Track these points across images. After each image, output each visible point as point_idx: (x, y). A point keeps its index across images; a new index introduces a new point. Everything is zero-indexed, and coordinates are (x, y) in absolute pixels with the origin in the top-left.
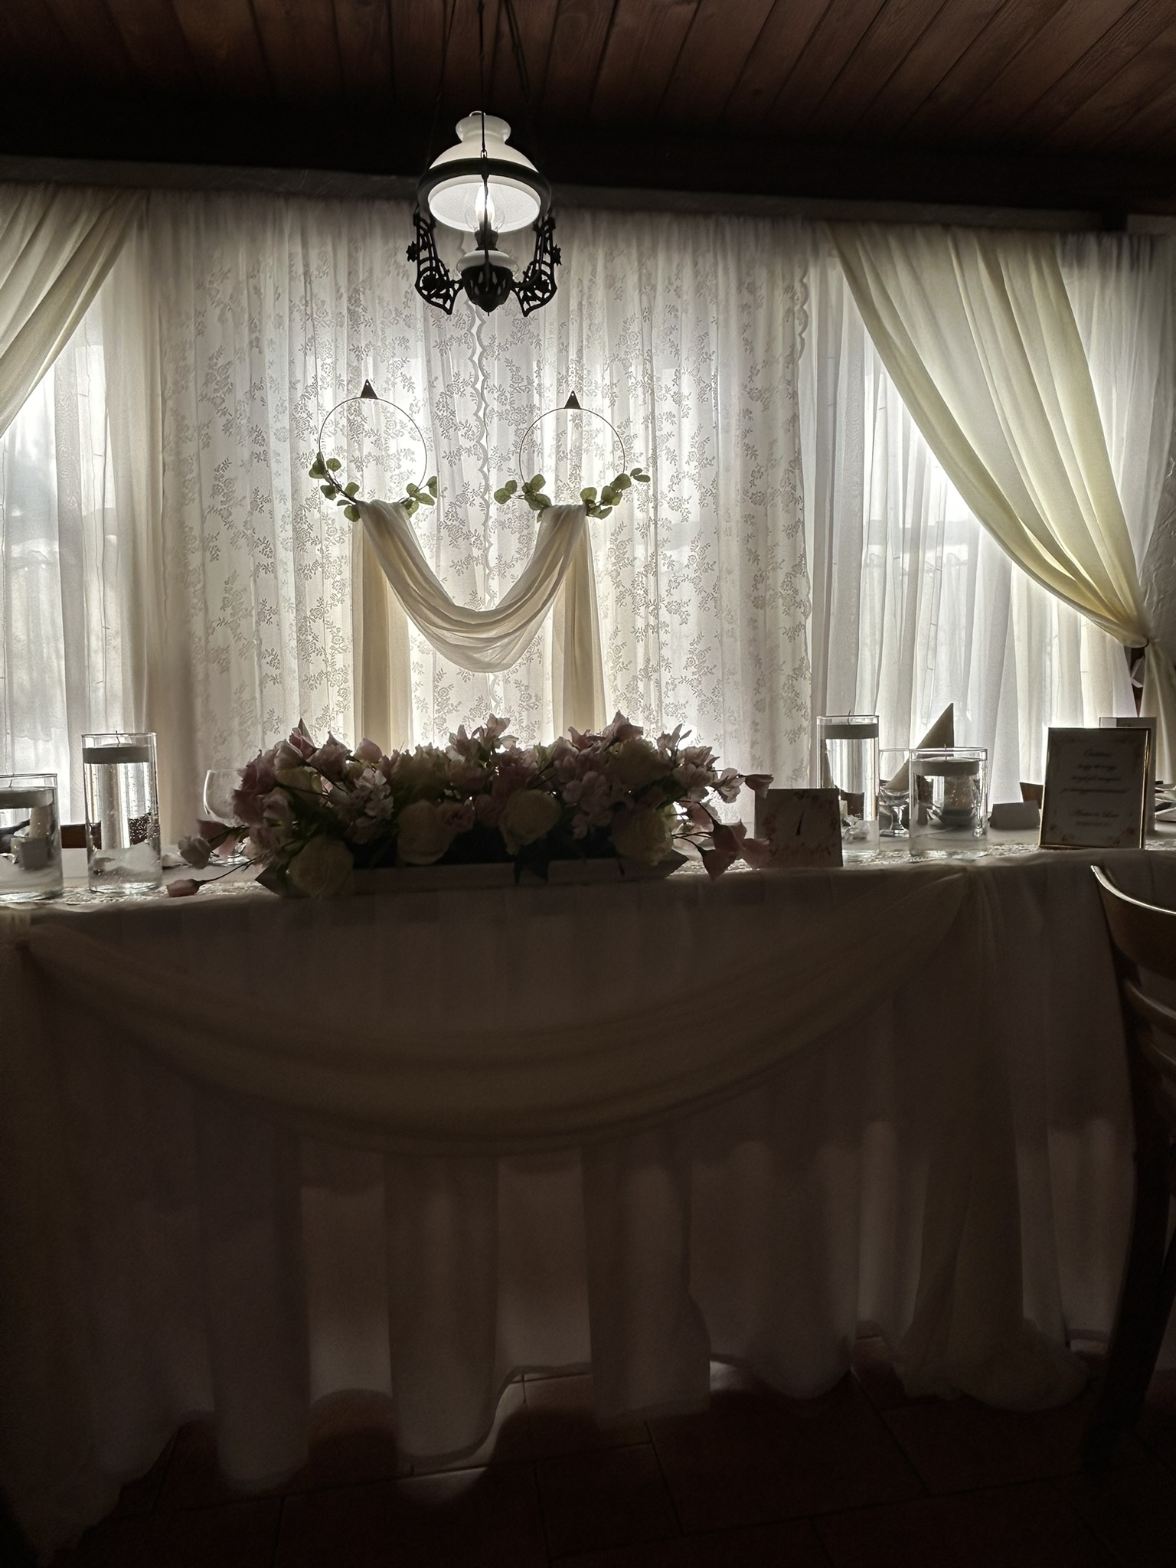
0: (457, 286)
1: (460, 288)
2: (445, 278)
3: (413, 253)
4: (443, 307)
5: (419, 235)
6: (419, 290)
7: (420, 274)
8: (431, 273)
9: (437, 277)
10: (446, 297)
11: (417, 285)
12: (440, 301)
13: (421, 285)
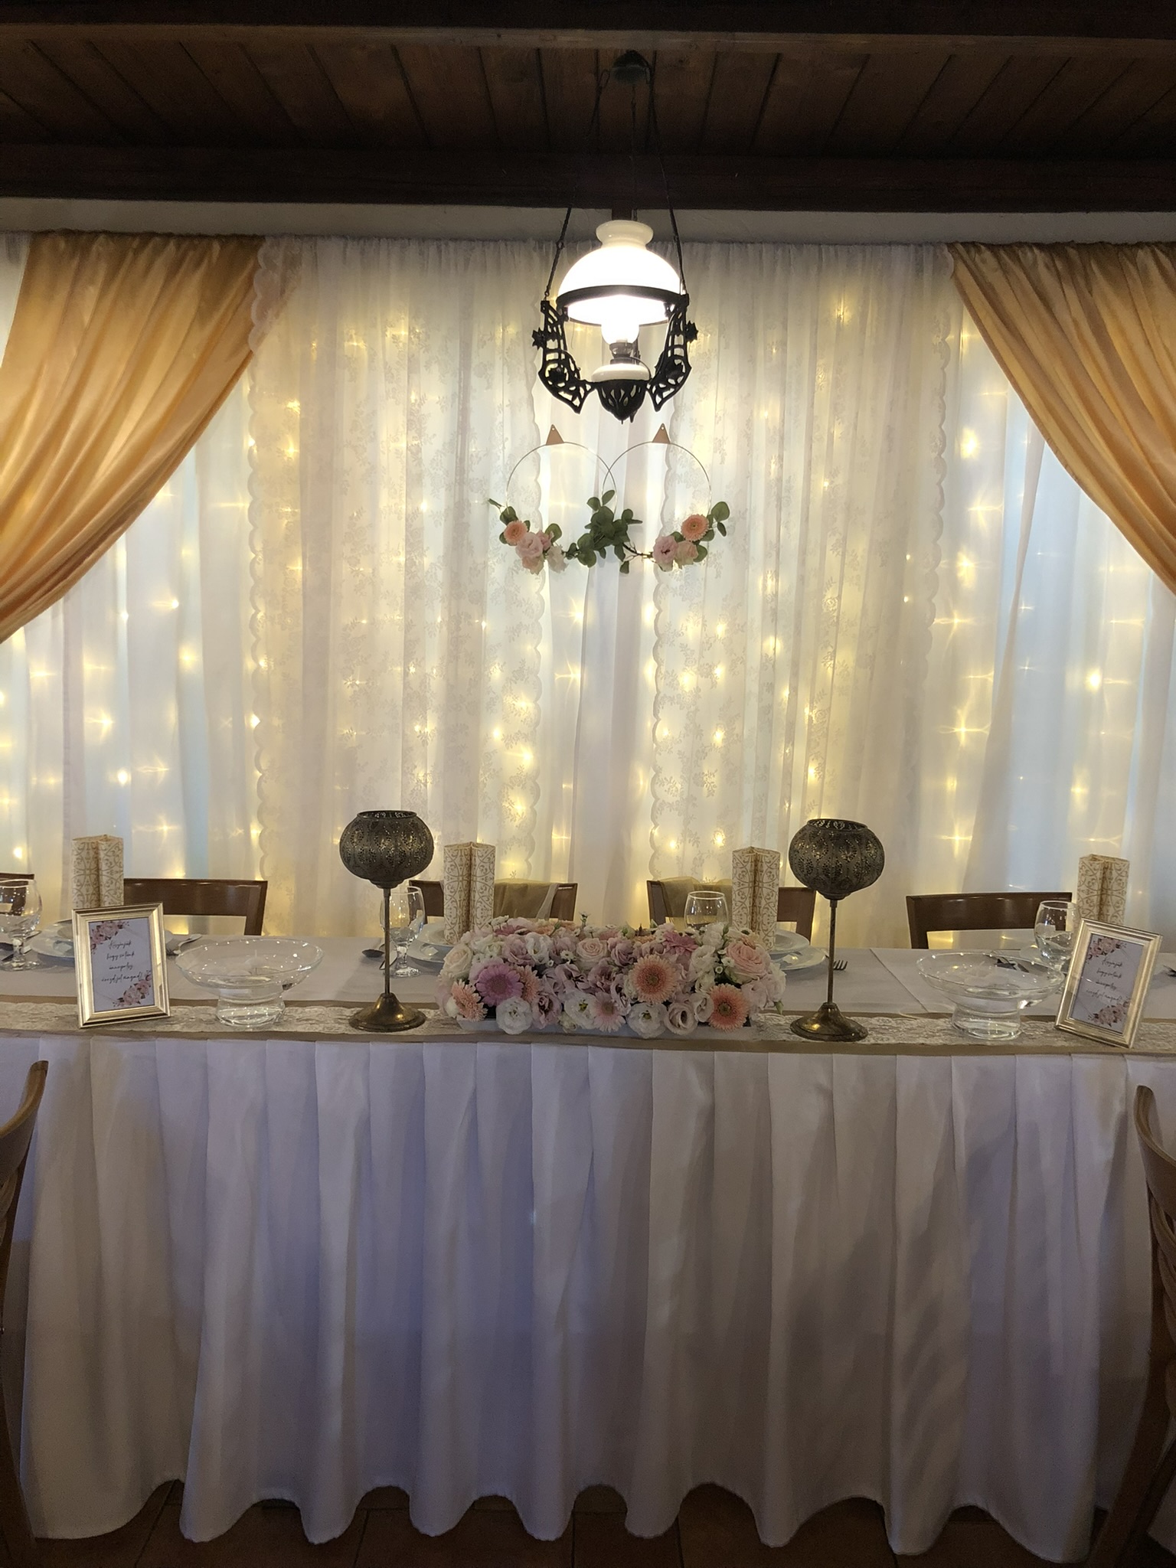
0: (588, 387)
1: (591, 390)
2: (576, 376)
3: (540, 339)
4: (570, 403)
5: (547, 323)
6: (544, 380)
7: (545, 363)
8: (559, 366)
9: (566, 371)
10: (576, 394)
11: (542, 373)
12: (569, 397)
13: (547, 375)
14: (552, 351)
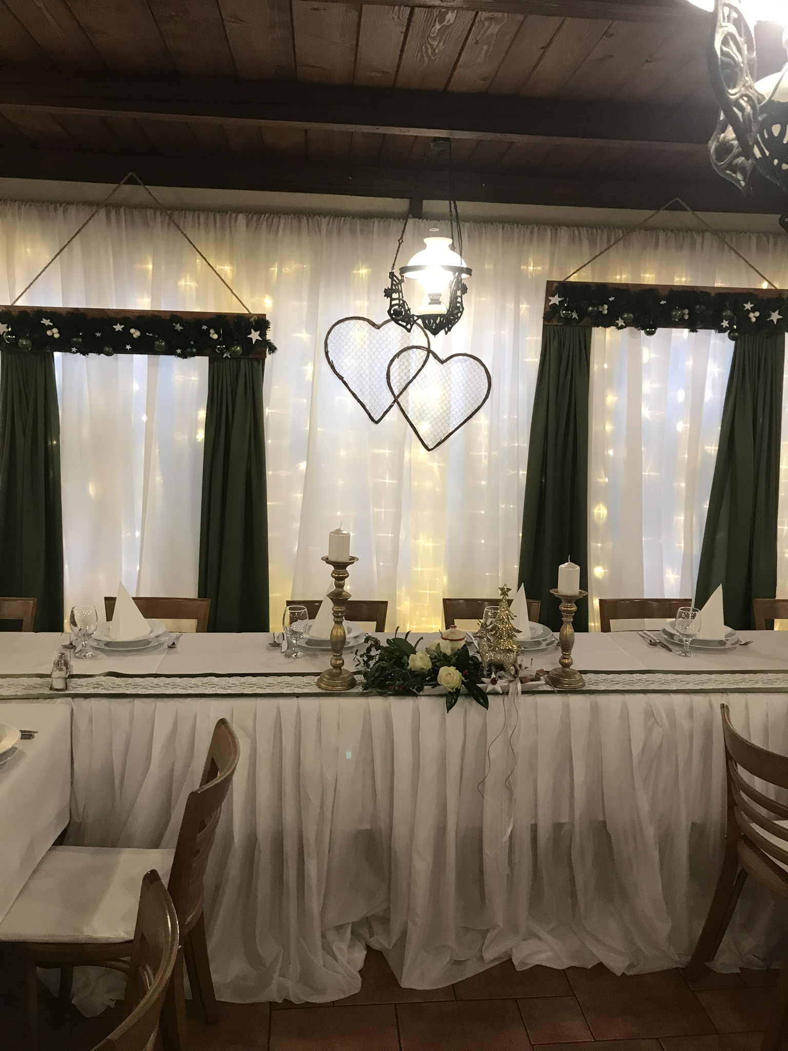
0: (415, 318)
1: (417, 320)
2: (408, 312)
3: (388, 293)
4: (405, 327)
5: (392, 282)
6: (391, 315)
7: (391, 306)
8: (399, 307)
9: (403, 310)
10: (408, 322)
11: (389, 312)
12: (404, 324)
13: (392, 312)
14: (395, 299)
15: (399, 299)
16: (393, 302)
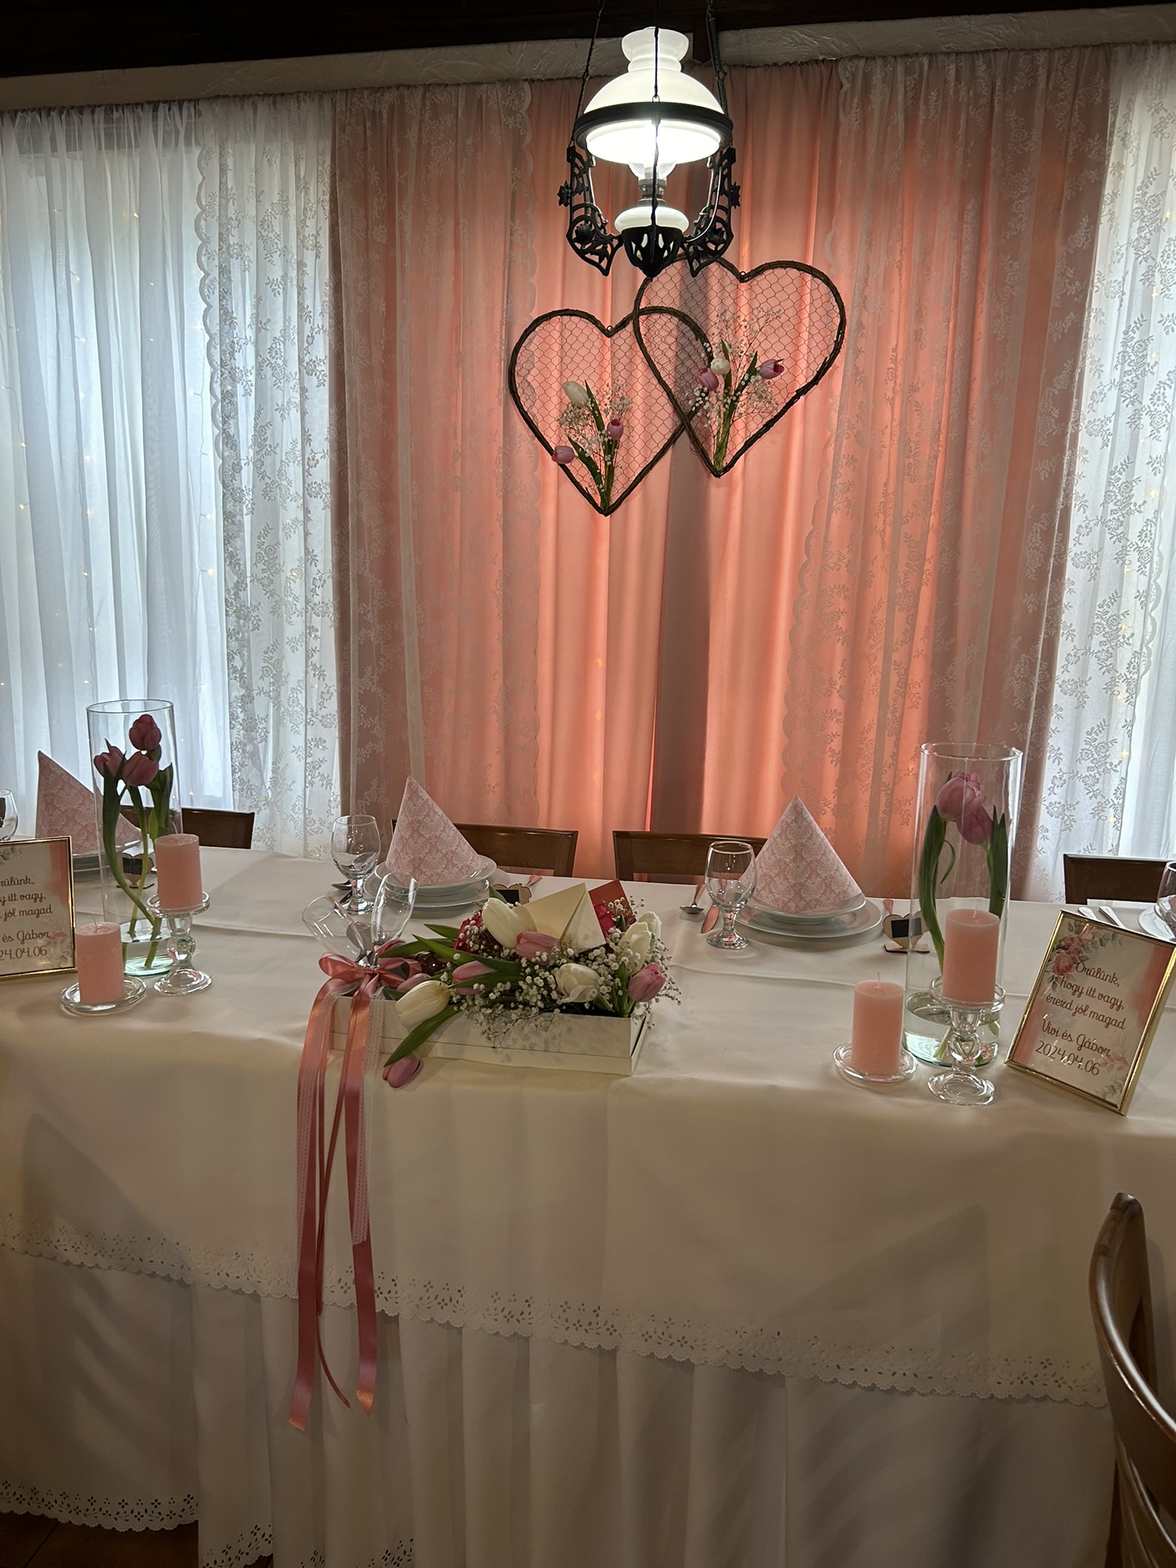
1: (619, 245)
2: (602, 232)
3: (565, 197)
4: (598, 265)
5: (573, 175)
6: (571, 242)
7: (573, 223)
8: (586, 222)
9: (593, 229)
10: (602, 255)
14: (579, 207)
15: (586, 207)
16: (576, 214)
